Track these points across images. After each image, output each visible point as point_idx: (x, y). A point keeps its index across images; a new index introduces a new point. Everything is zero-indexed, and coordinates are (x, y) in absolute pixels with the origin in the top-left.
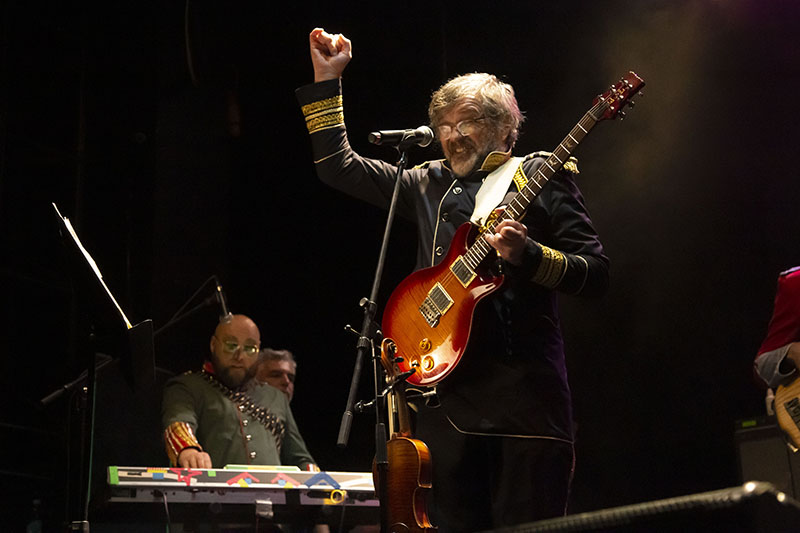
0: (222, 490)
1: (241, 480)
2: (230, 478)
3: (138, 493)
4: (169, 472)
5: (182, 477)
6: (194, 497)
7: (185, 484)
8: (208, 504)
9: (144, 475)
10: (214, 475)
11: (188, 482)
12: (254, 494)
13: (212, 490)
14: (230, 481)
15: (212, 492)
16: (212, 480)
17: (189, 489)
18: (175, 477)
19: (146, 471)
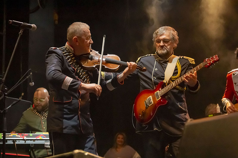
0: (34, 140)
1: (40, 137)
2: (36, 136)
3: (8, 141)
4: (17, 135)
5: (22, 136)
6: (25, 142)
7: (22, 138)
8: (30, 144)
9: (10, 136)
10: (32, 135)
11: (24, 138)
12: (44, 141)
13: (31, 140)
14: (37, 137)
15: (31, 141)
16: (31, 137)
17: (23, 140)
18: (20, 136)
19: (10, 135)
